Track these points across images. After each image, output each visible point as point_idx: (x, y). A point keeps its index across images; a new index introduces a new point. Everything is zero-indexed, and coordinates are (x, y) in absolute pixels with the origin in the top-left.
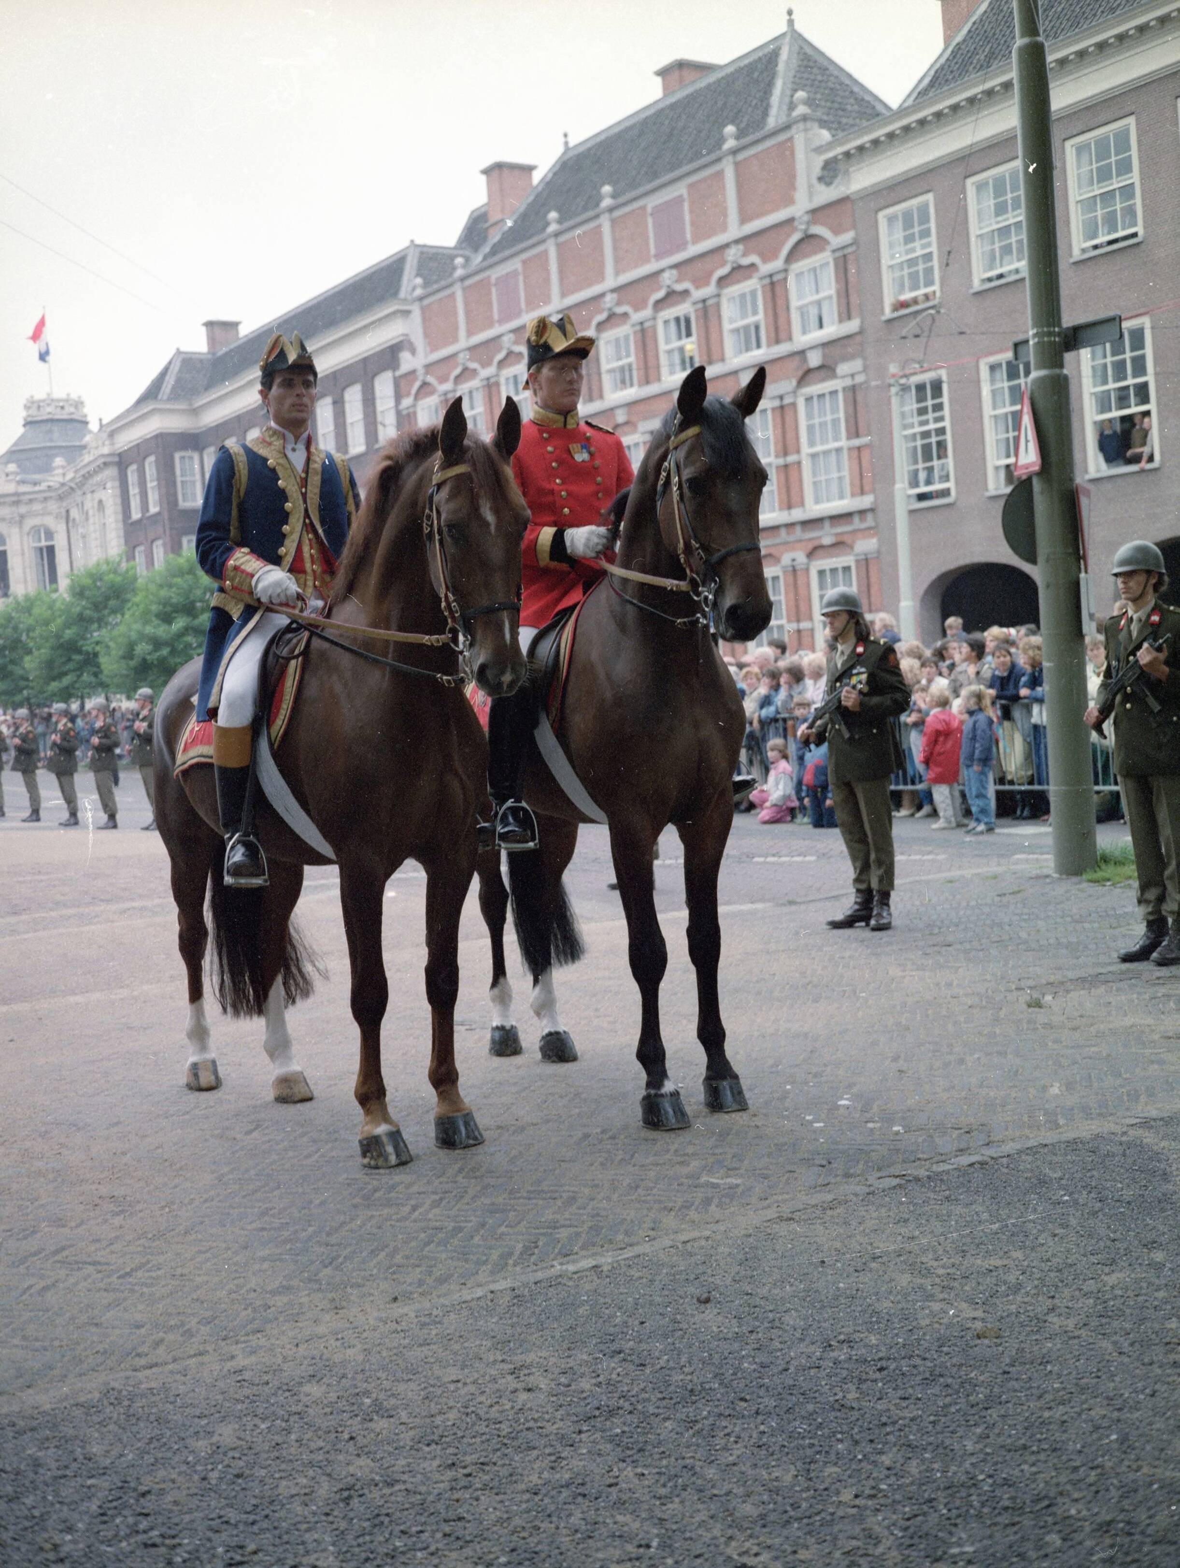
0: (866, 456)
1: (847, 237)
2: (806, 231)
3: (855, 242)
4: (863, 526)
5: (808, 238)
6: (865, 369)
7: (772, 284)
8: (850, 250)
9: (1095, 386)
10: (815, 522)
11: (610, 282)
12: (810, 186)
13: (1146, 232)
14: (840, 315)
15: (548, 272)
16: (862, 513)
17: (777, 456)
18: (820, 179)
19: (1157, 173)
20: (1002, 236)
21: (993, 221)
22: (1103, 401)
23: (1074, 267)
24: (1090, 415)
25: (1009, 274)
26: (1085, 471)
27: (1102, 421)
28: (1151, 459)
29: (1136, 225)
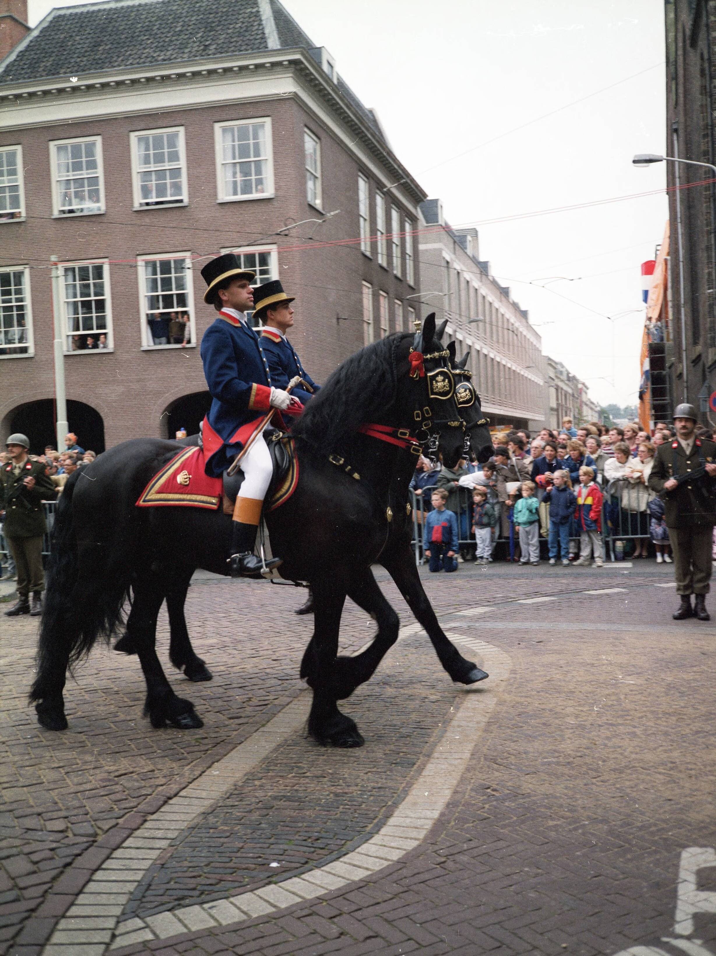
9: (147, 292)
13: (190, 201)
19: (200, 166)
20: (77, 185)
21: (71, 173)
22: (153, 302)
23: (135, 214)
24: (144, 309)
25: (82, 210)
26: (140, 345)
27: (152, 314)
28: (189, 342)
29: (180, 195)
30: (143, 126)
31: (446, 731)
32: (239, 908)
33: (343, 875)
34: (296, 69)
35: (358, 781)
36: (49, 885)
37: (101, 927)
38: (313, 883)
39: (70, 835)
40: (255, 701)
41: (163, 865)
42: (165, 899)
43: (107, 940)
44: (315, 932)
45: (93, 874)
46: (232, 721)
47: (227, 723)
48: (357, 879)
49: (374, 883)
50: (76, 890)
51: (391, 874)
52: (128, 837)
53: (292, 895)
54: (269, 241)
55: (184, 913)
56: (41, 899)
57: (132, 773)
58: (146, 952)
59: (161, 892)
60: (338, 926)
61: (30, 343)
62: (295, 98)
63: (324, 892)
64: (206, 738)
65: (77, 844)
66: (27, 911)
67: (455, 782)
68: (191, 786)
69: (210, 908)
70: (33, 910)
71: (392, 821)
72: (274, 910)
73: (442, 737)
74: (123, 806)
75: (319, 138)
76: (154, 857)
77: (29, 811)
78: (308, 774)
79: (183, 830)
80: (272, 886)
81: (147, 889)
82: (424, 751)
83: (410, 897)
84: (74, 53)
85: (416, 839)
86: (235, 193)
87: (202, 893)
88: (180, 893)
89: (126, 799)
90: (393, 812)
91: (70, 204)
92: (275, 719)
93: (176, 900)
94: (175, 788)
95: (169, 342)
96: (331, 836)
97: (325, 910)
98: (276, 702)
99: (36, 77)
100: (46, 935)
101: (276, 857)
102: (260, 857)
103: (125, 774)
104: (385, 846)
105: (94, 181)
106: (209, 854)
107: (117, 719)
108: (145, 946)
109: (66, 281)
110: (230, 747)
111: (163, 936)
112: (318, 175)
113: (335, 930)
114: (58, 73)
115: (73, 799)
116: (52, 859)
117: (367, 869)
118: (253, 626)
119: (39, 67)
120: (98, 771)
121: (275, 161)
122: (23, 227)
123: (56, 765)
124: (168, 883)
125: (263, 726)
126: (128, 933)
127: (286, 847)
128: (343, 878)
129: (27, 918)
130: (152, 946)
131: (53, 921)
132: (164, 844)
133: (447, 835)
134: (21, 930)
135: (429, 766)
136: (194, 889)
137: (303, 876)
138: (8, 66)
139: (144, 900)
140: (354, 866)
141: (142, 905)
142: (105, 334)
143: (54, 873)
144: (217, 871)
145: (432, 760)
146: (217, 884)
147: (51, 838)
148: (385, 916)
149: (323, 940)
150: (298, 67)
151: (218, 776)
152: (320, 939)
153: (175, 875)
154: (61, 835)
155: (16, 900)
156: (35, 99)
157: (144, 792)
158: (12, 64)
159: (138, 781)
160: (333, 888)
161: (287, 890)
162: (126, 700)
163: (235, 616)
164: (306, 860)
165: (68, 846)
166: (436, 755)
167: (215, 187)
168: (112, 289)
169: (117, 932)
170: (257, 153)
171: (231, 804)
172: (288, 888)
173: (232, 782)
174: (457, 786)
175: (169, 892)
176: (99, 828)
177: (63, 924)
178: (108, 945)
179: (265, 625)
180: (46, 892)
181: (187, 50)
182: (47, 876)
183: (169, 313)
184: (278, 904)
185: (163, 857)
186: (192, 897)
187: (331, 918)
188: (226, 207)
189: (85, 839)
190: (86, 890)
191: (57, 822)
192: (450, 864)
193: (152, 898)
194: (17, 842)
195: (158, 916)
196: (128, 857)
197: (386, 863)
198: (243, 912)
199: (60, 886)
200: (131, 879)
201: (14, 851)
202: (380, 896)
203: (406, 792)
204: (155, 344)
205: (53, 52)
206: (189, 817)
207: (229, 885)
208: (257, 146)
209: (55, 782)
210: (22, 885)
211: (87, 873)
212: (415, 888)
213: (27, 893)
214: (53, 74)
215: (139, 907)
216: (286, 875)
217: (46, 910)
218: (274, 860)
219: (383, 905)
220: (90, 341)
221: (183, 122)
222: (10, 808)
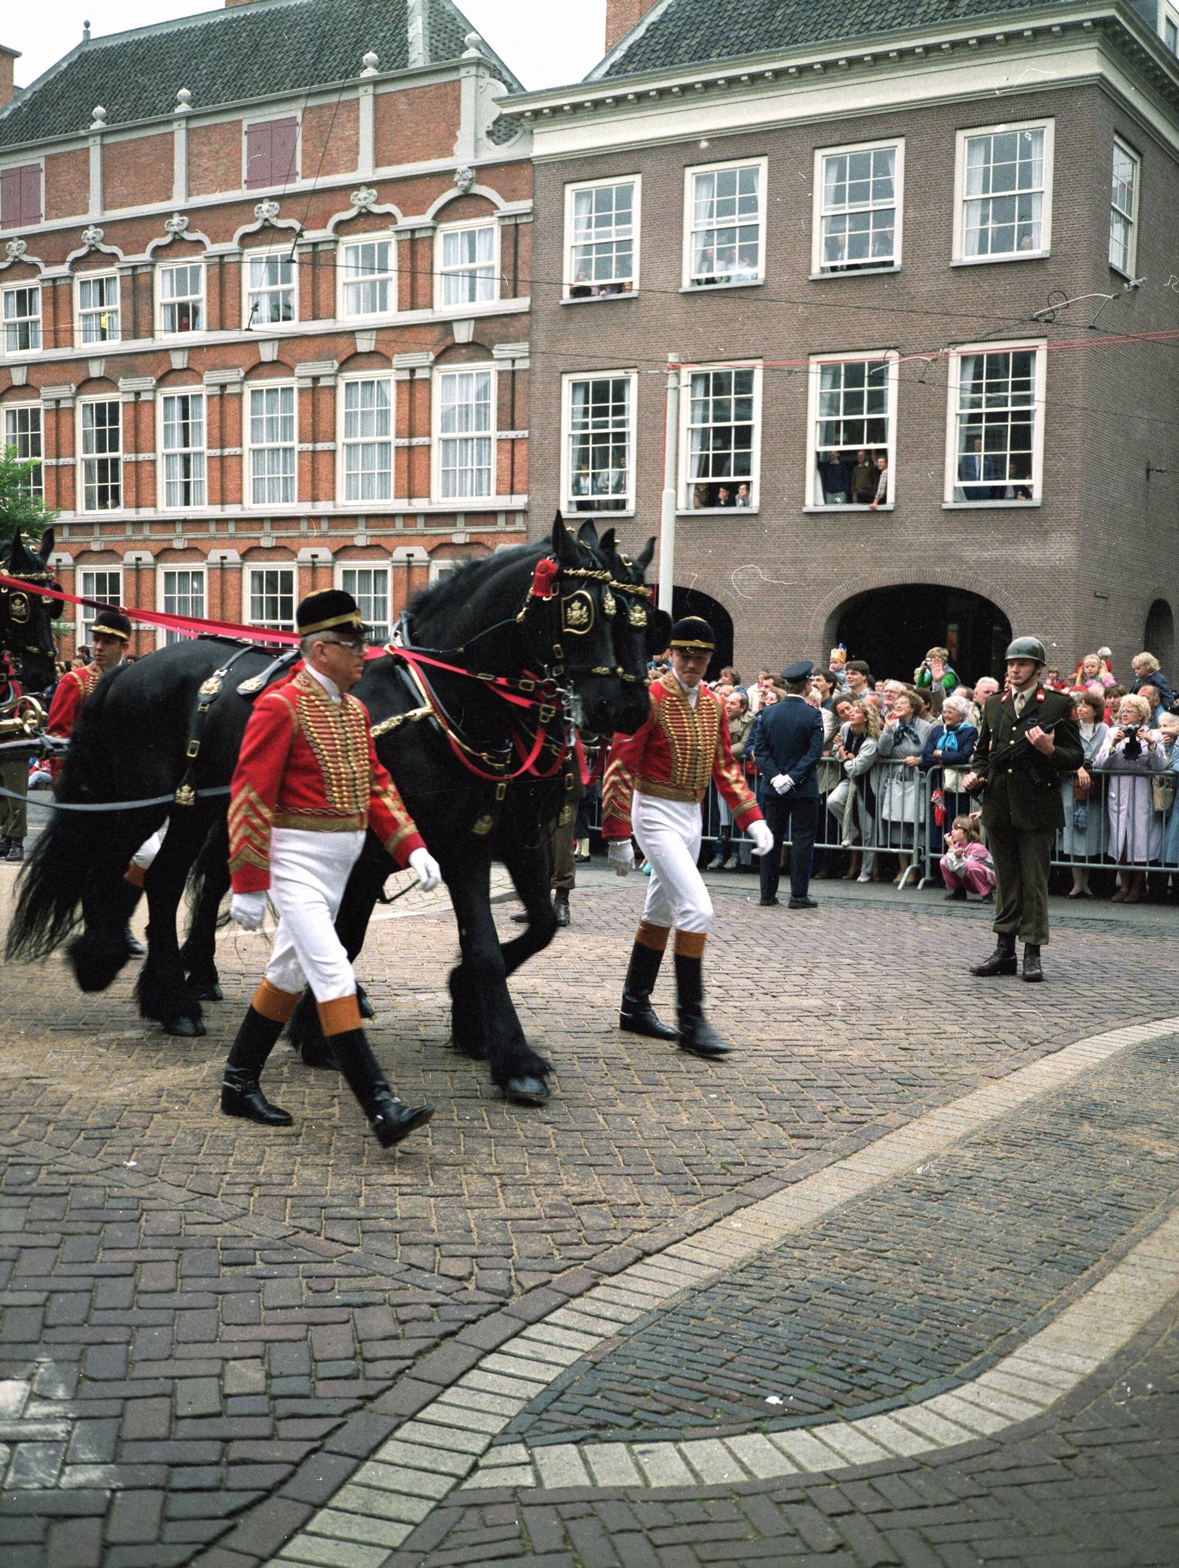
0: (521, 451)
1: (524, 205)
2: (467, 189)
3: (533, 213)
4: (510, 529)
5: (467, 196)
6: (531, 355)
7: (413, 241)
8: (525, 220)
9: (821, 415)
10: (449, 517)
11: (179, 201)
12: (477, 141)
13: (904, 263)
14: (503, 289)
15: (87, 175)
16: (510, 514)
17: (398, 435)
18: (489, 134)
19: (925, 203)
20: (724, 238)
21: (714, 219)
22: (830, 432)
23: (813, 285)
24: (814, 444)
25: (728, 279)
26: (803, 502)
27: (826, 453)
28: (883, 501)
29: (891, 253)
30: (836, 138)
31: (1167, 1218)
32: (688, 1464)
33: (884, 1441)
34: (1106, 35)
35: (972, 1281)
36: (409, 1362)
37: (460, 1448)
38: (829, 1446)
39: (471, 1287)
40: (845, 1114)
41: (596, 1364)
42: (577, 1420)
43: (462, 1472)
44: (795, 1534)
45: (483, 1357)
46: (794, 1141)
47: (785, 1143)
48: (906, 1454)
49: (935, 1467)
50: (447, 1381)
51: (969, 1458)
52: (559, 1307)
53: (785, 1460)
54: (1033, 333)
55: (596, 1453)
56: (390, 1383)
57: (601, 1202)
58: (512, 1506)
59: (575, 1408)
60: (839, 1533)
61: (630, 495)
62: (1100, 84)
63: (840, 1464)
64: (742, 1164)
65: (475, 1303)
66: (360, 1398)
67: (1149, 1313)
68: (689, 1240)
69: (643, 1453)
70: (371, 1398)
71: (1007, 1364)
72: (744, 1478)
73: (1156, 1228)
74: (569, 1254)
75: (1140, 155)
76: (586, 1349)
77: (427, 1236)
78: (889, 1254)
79: (649, 1312)
80: (758, 1436)
81: (556, 1399)
82: (1113, 1249)
83: (983, 1507)
84: (736, 22)
85: (1037, 1404)
86: (983, 250)
87: (638, 1424)
88: (603, 1416)
89: (577, 1244)
90: (1015, 1347)
91: (710, 269)
92: (869, 1150)
93: (592, 1426)
94: (661, 1238)
95: (849, 501)
96: (889, 1371)
97: (830, 1499)
98: (880, 1120)
99: (672, 63)
100: (373, 1444)
101: (780, 1387)
102: (754, 1382)
103: (591, 1203)
104: (977, 1405)
105: (750, 231)
106: (675, 1361)
107: (611, 1110)
108: (514, 1495)
109: (693, 395)
110: (777, 1184)
111: (549, 1484)
112: (1134, 218)
113: (830, 1538)
114: (709, 56)
115: (497, 1230)
116: (429, 1320)
117: (932, 1440)
118: (890, 986)
119: (680, 47)
120: (550, 1190)
121: (1056, 194)
122: (633, 307)
123: (491, 1170)
124: (591, 1395)
125: (844, 1158)
126: (498, 1466)
127: (802, 1373)
128: (884, 1447)
129: (356, 1409)
130: (525, 1498)
131: (395, 1421)
132: (610, 1329)
133: (1095, 1408)
134: (339, 1426)
135: (1113, 1278)
136: (629, 1415)
137: (816, 1430)
138: (630, 48)
139: (545, 1416)
140: (912, 1430)
141: (538, 1424)
142: (748, 484)
143: (422, 1344)
144: (674, 1391)
145: (1122, 1268)
146: (668, 1413)
147: (439, 1287)
148: (928, 1532)
149: (804, 1550)
150: (1110, 31)
151: (738, 1231)
152: (798, 1547)
153: (607, 1385)
154: (457, 1285)
155: (353, 1377)
156: (668, 99)
157: (609, 1237)
158: (638, 44)
159: (605, 1218)
160: (857, 1461)
161: (779, 1448)
162: (637, 1081)
163: (868, 966)
164: (830, 1402)
165: (460, 1304)
166: (1131, 1258)
167: (950, 241)
168: (764, 409)
169: (482, 1462)
170: (1026, 182)
171: (743, 1281)
172: (784, 1445)
173: (758, 1246)
174: (1149, 1322)
175: (588, 1412)
176: (519, 1283)
177: (407, 1431)
178: (461, 1479)
179: (911, 987)
180: (401, 1372)
181: (920, 10)
182: (408, 1348)
183: (855, 452)
184: (755, 1471)
185: (601, 1351)
186: (620, 1426)
187: (832, 1515)
188: (965, 274)
189: (490, 1298)
190: (463, 1382)
191: (458, 1263)
192: (1081, 1464)
193: (557, 1416)
194: (389, 1284)
195: (554, 1448)
196: (547, 1339)
197: (967, 1437)
198: (692, 1470)
199: (423, 1368)
200: (538, 1377)
201: (378, 1297)
202: (934, 1494)
203: (1051, 1316)
204: (826, 502)
205: (703, 22)
206: (666, 1291)
207: (688, 1419)
208: (1026, 170)
209: (481, 1196)
210: (368, 1355)
211: (473, 1354)
212: (1000, 1492)
213: (374, 1369)
214: (700, 58)
215: (531, 1427)
216: (789, 1422)
217: (390, 1402)
218: (776, 1392)
219: (931, 1511)
220: (722, 494)
221: (903, 130)
222: (397, 1227)
